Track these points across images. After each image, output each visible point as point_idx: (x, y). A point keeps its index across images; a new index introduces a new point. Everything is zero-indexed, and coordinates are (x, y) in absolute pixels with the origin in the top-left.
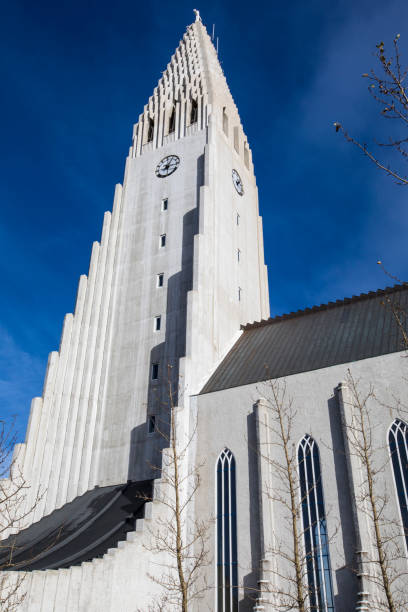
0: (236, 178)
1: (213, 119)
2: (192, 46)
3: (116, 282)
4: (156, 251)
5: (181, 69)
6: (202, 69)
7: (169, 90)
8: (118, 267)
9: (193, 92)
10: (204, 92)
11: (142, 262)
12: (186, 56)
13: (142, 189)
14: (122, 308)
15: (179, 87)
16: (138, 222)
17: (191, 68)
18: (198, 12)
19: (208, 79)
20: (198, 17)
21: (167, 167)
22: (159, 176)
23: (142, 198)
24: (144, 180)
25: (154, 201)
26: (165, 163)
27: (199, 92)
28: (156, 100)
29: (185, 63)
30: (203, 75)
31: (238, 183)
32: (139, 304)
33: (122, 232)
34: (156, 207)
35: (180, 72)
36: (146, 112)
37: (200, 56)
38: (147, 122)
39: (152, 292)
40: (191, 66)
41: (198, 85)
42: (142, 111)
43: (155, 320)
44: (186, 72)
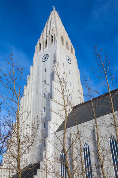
0: (68, 58)
1: (58, 41)
2: (52, 18)
3: (32, 98)
4: (43, 86)
5: (49, 26)
6: (54, 25)
7: (45, 33)
8: (33, 93)
9: (52, 33)
10: (55, 32)
11: (39, 90)
12: (50, 22)
13: (38, 66)
14: (34, 106)
15: (48, 32)
16: (38, 77)
17: (51, 25)
18: (54, 7)
19: (56, 28)
20: (54, 8)
21: (45, 58)
22: (43, 62)
23: (38, 69)
24: (39, 63)
25: (42, 70)
26: (45, 57)
27: (53, 33)
28: (42, 37)
29: (50, 24)
30: (55, 27)
31: (69, 60)
32: (39, 104)
33: (33, 81)
34: (42, 72)
35: (48, 27)
36: (39, 41)
37: (54, 21)
38: (39, 44)
39: (43, 100)
40: (51, 24)
41: (53, 30)
42: (38, 41)
43: (44, 109)
44: (50, 27)
